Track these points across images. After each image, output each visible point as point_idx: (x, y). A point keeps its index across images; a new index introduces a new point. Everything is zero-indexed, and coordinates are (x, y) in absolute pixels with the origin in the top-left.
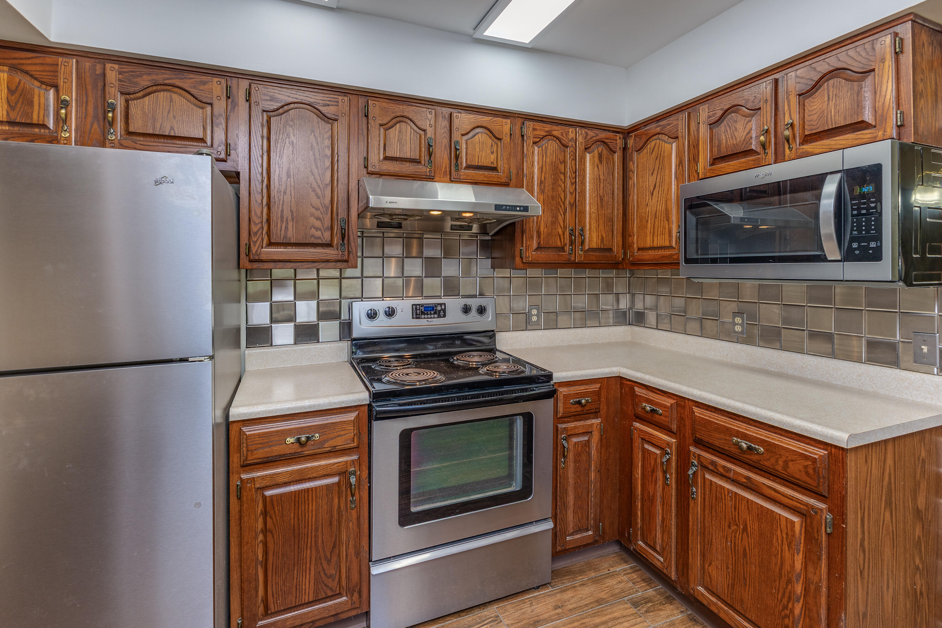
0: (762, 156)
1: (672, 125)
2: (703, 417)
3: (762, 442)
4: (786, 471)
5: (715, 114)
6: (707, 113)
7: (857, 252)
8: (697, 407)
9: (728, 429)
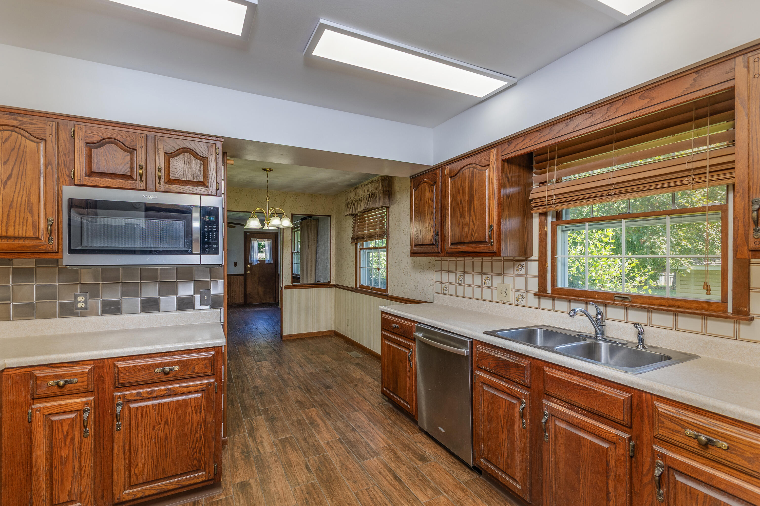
0: (138, 182)
1: (36, 126)
2: (127, 365)
3: (177, 363)
4: (194, 372)
5: (93, 137)
6: (84, 133)
7: (207, 250)
8: (118, 361)
9: (151, 365)
